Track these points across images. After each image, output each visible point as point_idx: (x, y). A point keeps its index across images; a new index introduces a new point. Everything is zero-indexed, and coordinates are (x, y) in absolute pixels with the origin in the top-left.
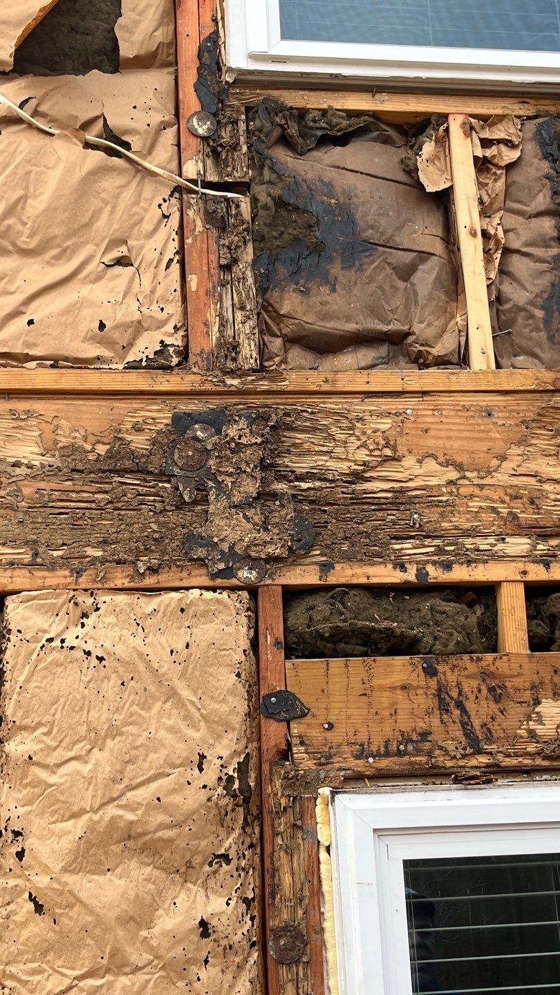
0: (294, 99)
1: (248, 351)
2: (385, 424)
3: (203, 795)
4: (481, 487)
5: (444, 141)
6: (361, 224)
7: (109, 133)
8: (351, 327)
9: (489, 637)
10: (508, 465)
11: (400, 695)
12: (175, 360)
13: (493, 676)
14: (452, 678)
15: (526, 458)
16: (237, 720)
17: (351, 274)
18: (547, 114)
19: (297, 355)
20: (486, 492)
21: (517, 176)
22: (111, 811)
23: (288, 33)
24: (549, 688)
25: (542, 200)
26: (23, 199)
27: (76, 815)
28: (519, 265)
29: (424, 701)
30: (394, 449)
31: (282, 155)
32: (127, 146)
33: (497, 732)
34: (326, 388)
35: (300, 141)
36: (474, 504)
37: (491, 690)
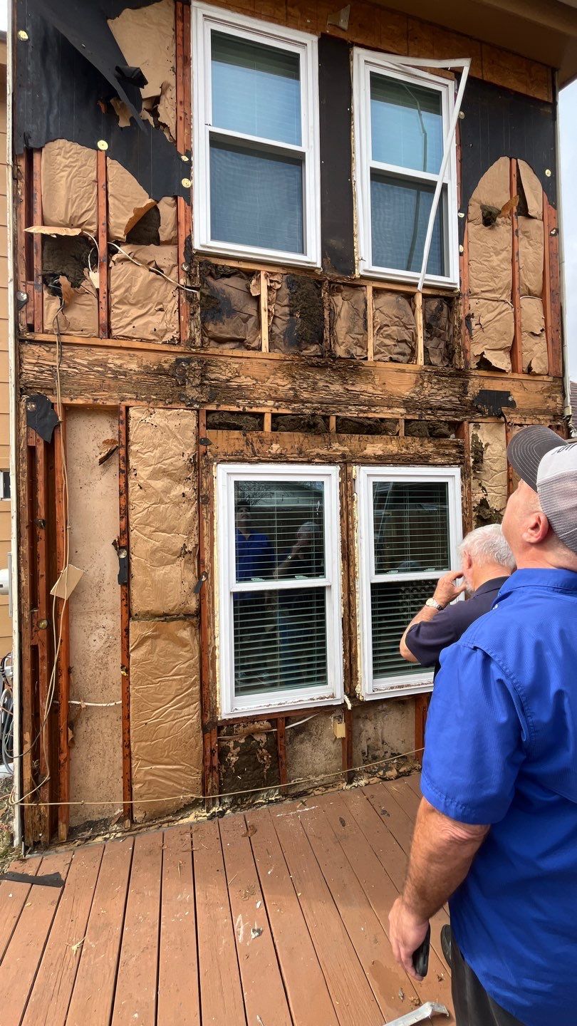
0: (214, 261)
1: (198, 341)
2: (237, 366)
3: (184, 463)
4: (262, 386)
5: (259, 279)
6: (232, 305)
7: (157, 267)
8: (228, 336)
9: (261, 427)
10: (270, 380)
11: (236, 441)
12: (177, 342)
13: (261, 437)
14: (250, 437)
15: (275, 379)
16: (193, 445)
17: (229, 319)
18: (290, 274)
19: (212, 343)
20: (263, 388)
21: (280, 293)
22: (159, 465)
23: (213, 238)
24: (275, 441)
25: (286, 302)
26: (130, 287)
27: (150, 466)
28: (278, 321)
29: (242, 442)
30: (239, 373)
31: (210, 279)
32: (162, 272)
33: (261, 451)
34: (220, 354)
35: (216, 275)
36: (260, 391)
37: (260, 440)
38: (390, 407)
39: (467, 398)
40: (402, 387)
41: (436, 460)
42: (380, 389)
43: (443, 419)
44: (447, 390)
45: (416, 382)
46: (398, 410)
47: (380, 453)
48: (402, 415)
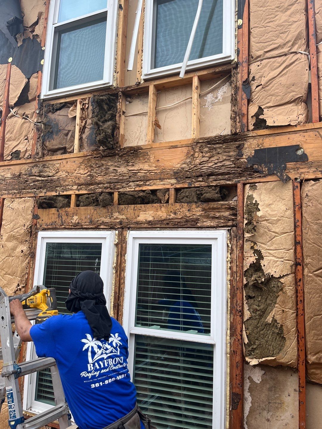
0: (52, 102)
1: (40, 154)
3: (24, 231)
4: (71, 176)
5: (76, 106)
6: (59, 126)
7: (26, 115)
8: (57, 147)
10: (76, 172)
11: (53, 215)
12: (29, 157)
13: (68, 212)
14: (61, 212)
15: (79, 170)
16: (30, 219)
17: (57, 137)
19: (50, 153)
20: (71, 177)
24: (75, 213)
25: (91, 115)
26: (13, 130)
28: (85, 130)
29: (56, 216)
30: (59, 170)
32: (28, 117)
33: (66, 222)
34: (50, 159)
35: (53, 111)
36: (70, 180)
37: (66, 214)
38: (161, 179)
39: (242, 160)
40: (174, 161)
41: (205, 223)
42: (154, 165)
43: (214, 184)
44: (220, 156)
45: (188, 153)
46: (169, 181)
47: (151, 219)
48: (172, 185)
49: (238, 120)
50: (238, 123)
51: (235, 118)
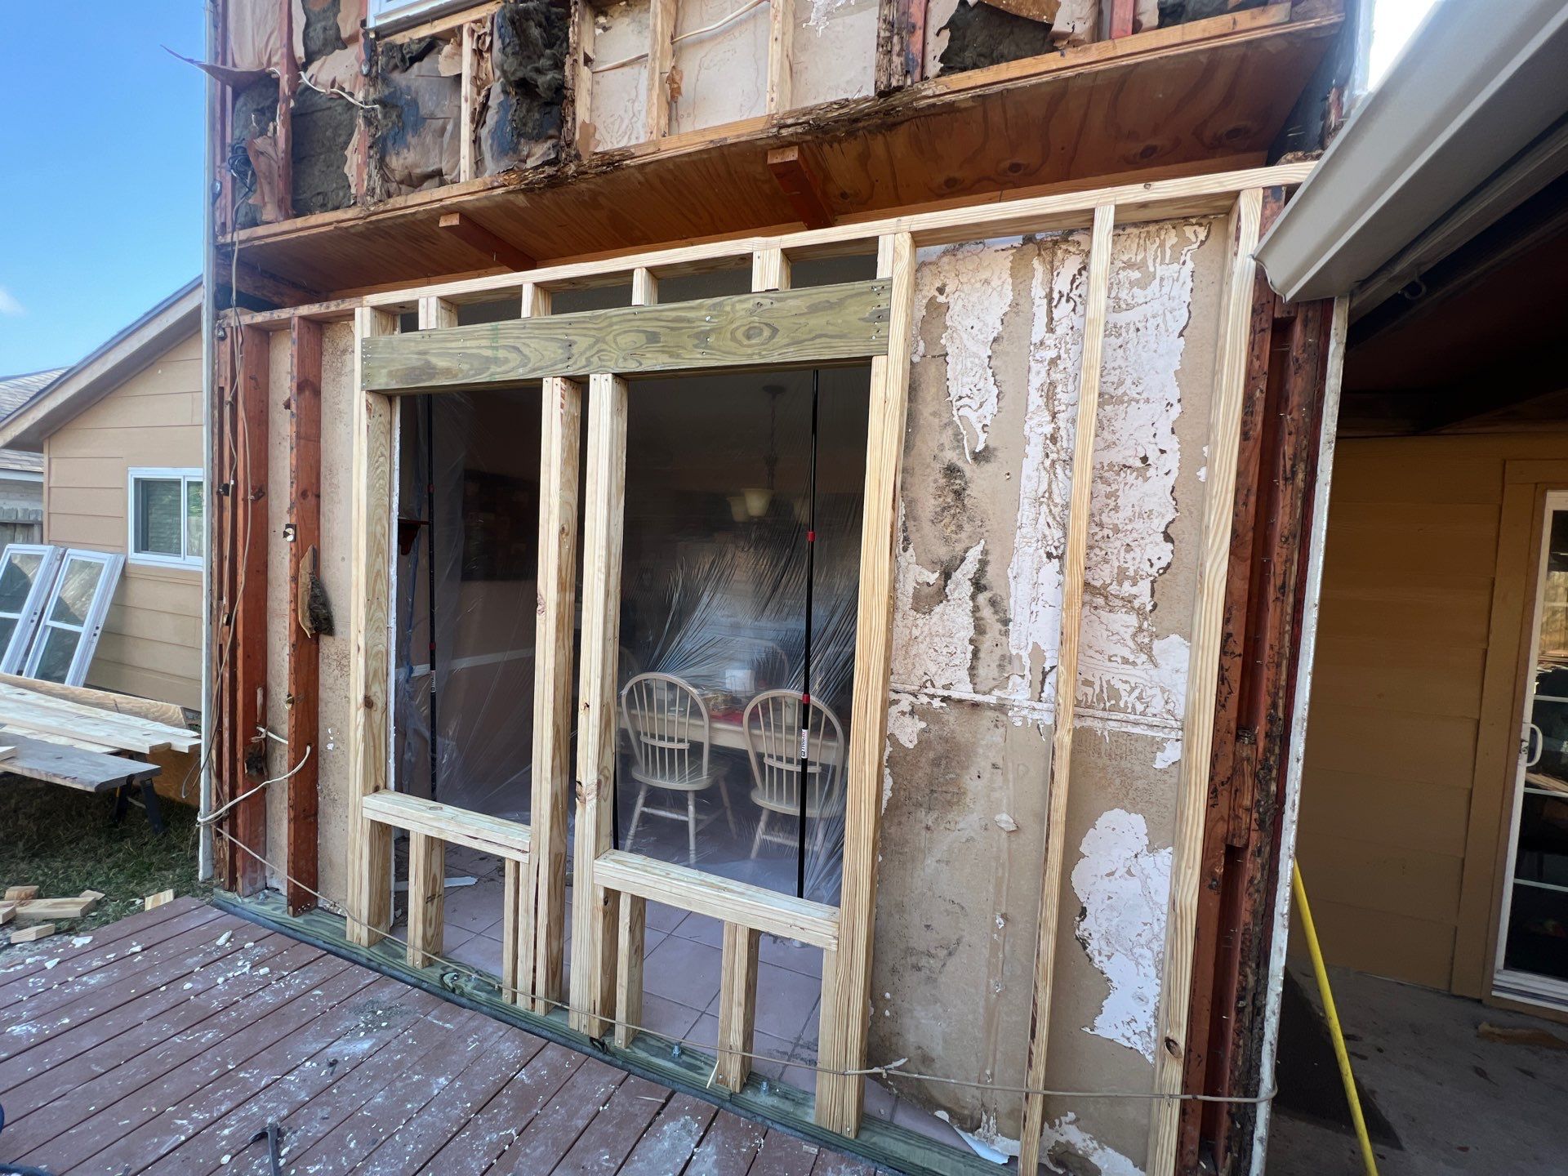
1: (378, 191)
5: (460, 44)
6: (421, 109)
7: (338, 85)
8: (418, 170)
17: (416, 138)
32: (344, 90)
35: (402, 64)
49: (897, 48)
50: (895, 58)
51: (890, 39)
